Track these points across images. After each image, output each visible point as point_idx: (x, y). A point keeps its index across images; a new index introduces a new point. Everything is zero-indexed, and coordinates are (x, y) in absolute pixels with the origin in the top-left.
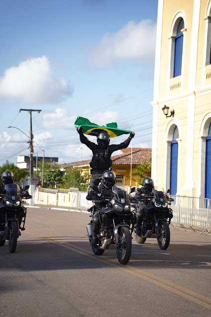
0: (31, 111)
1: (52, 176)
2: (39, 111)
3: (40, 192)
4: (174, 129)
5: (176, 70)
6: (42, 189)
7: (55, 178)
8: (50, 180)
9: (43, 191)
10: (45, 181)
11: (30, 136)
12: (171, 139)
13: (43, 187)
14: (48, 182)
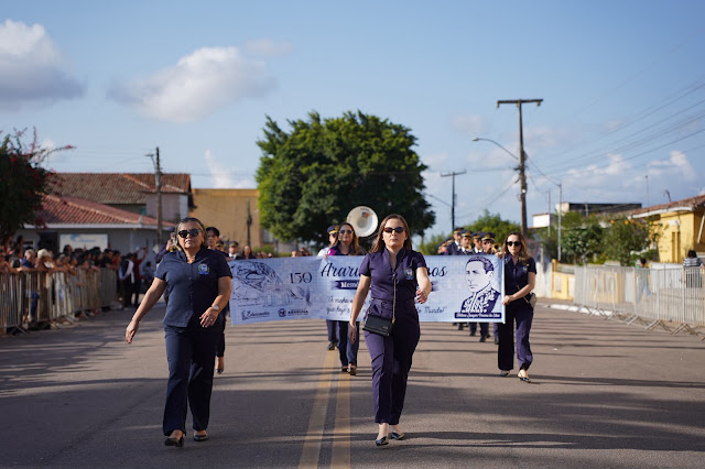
0: (520, 102)
1: (578, 239)
2: (539, 101)
3: (556, 274)
6: (559, 265)
7: (585, 242)
8: (574, 248)
9: (560, 271)
10: (564, 250)
11: (518, 155)
13: (561, 262)
14: (571, 252)
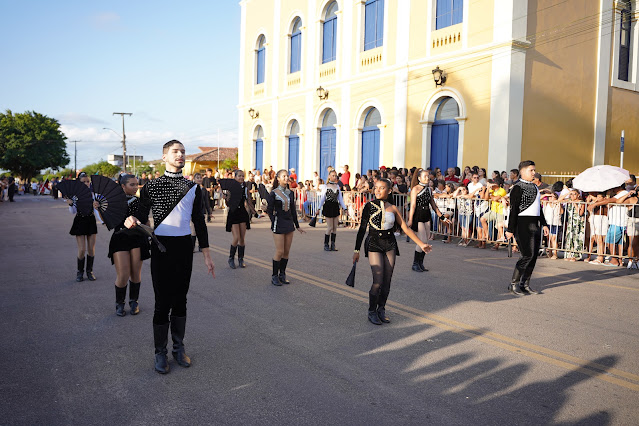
0: (123, 114)
2: (131, 114)
4: (259, 128)
5: (259, 79)
11: (123, 136)
12: (256, 138)
